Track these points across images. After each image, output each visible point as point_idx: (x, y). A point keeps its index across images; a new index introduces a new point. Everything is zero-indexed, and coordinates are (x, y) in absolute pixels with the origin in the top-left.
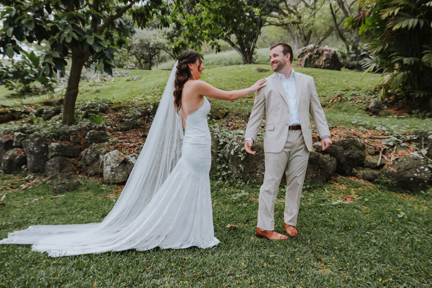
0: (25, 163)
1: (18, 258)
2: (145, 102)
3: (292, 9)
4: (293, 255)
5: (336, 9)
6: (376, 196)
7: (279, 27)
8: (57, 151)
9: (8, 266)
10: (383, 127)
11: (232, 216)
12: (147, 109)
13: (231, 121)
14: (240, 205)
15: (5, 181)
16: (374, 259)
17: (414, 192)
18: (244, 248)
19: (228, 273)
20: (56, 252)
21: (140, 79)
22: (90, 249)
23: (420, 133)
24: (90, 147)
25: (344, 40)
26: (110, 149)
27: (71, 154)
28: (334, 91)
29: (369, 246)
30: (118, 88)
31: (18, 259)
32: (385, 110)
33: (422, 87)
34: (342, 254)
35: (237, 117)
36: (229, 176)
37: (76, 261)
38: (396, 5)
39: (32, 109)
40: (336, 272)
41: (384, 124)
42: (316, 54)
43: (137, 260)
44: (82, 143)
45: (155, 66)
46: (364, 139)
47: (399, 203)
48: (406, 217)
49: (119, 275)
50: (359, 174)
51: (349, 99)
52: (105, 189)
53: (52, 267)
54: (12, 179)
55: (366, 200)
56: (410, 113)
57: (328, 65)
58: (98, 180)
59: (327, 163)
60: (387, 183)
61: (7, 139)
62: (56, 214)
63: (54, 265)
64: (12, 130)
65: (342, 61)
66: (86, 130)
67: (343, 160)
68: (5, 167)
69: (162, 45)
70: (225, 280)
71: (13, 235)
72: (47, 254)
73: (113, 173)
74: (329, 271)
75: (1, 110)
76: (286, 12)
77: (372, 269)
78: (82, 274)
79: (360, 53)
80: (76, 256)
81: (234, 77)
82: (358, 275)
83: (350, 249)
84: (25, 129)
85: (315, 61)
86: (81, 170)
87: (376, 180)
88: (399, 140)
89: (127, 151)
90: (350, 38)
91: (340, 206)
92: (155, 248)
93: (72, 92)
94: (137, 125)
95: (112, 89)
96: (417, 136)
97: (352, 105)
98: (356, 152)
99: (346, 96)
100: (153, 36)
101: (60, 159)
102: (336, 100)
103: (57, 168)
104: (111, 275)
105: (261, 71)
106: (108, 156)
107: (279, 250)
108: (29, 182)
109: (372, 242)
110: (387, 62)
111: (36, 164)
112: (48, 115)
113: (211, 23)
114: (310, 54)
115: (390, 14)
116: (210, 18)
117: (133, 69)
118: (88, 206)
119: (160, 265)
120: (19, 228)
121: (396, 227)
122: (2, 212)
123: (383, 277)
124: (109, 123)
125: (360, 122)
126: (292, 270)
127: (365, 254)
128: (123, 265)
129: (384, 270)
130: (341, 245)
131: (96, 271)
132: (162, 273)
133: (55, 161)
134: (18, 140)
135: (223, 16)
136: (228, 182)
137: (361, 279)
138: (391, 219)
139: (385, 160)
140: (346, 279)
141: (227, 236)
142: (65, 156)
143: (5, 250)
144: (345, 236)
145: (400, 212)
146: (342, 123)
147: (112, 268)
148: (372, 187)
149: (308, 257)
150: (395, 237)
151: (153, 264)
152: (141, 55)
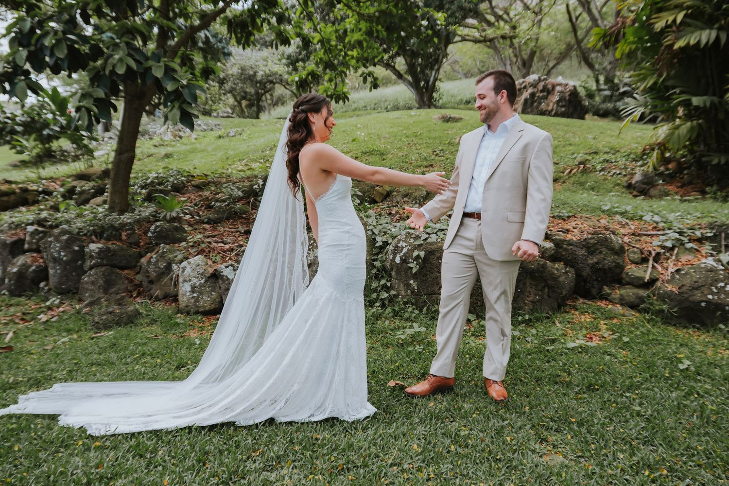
0: (46, 278)
1: (35, 436)
2: (249, 173)
3: (501, 13)
4: (499, 432)
5: (578, 13)
6: (643, 333)
7: (478, 45)
8: (99, 258)
9: (20, 450)
10: (655, 216)
11: (398, 367)
12: (252, 186)
13: (396, 206)
14: (411, 349)
15: (12, 309)
16: (637, 439)
17: (707, 326)
18: (417, 420)
19: (390, 461)
20: (100, 426)
21: (240, 134)
22: (156, 422)
23: (718, 226)
24: (155, 251)
25: (591, 66)
26: (190, 254)
27: (124, 263)
28: (573, 154)
29: (628, 416)
30: (203, 151)
31: (35, 439)
32: (659, 187)
33: (723, 147)
34: (584, 430)
35: (406, 199)
36: (392, 300)
37: (133, 442)
38: (679, 7)
39: (57, 187)
40: (571, 460)
41: (656, 211)
42: (541, 91)
43: (236, 441)
44: (142, 244)
45: (267, 112)
46: (622, 236)
47: (681, 345)
48: (693, 369)
49: (207, 466)
50: (613, 296)
51: (599, 167)
52: (182, 321)
53: (93, 452)
54: (23, 305)
55: (626, 339)
56: (703, 193)
57: (563, 109)
58: (169, 307)
59: (559, 277)
60: (662, 311)
61: (15, 238)
62: (99, 365)
63: (97, 448)
64: (23, 223)
65: (587, 104)
66: (149, 222)
67: (586, 272)
68: (11, 285)
69: (277, 76)
70: (385, 473)
71: (27, 400)
73: (195, 295)
74: (560, 458)
75: (5, 188)
76: (491, 18)
77: (632, 454)
78: (144, 464)
79: (618, 89)
80: (133, 434)
81: (402, 131)
82: (610, 464)
83: (596, 422)
84: (45, 220)
85: (540, 104)
86: (140, 290)
87: (642, 306)
88: (682, 238)
89: (218, 258)
90: (600, 64)
91: (580, 350)
92: (266, 421)
93: (125, 156)
94: (236, 213)
95: (193, 151)
96: (714, 231)
97: (603, 178)
98: (609, 259)
99: (593, 162)
100: (262, 61)
101: (104, 272)
102: (575, 170)
103: (100, 286)
104: (194, 466)
105: (447, 120)
106: (186, 265)
107: (476, 423)
108: (53, 310)
109: (634, 410)
110: (663, 105)
111: (64, 279)
112: (83, 197)
113: (362, 38)
114: (532, 90)
115: (669, 22)
116: (360, 30)
117: (228, 117)
118: (154, 350)
119: (276, 449)
120: (37, 387)
121: (676, 386)
122: (8, 360)
123: (651, 469)
124: (187, 209)
125: (617, 208)
126: (498, 457)
127: (622, 430)
128: (213, 448)
129: (653, 456)
130: (581, 415)
131: (167, 458)
132: (279, 462)
133: (96, 274)
134: (33, 239)
135: (383, 27)
136: (390, 310)
137: (614, 472)
138: (667, 372)
139: (659, 272)
140: (590, 472)
141: (389, 400)
142: (114, 266)
143: (14, 423)
144: (588, 401)
145: (683, 361)
146: (585, 208)
147: (194, 454)
148: (636, 317)
149: (524, 435)
150: (673, 401)
151: (263, 446)
152: (243, 94)
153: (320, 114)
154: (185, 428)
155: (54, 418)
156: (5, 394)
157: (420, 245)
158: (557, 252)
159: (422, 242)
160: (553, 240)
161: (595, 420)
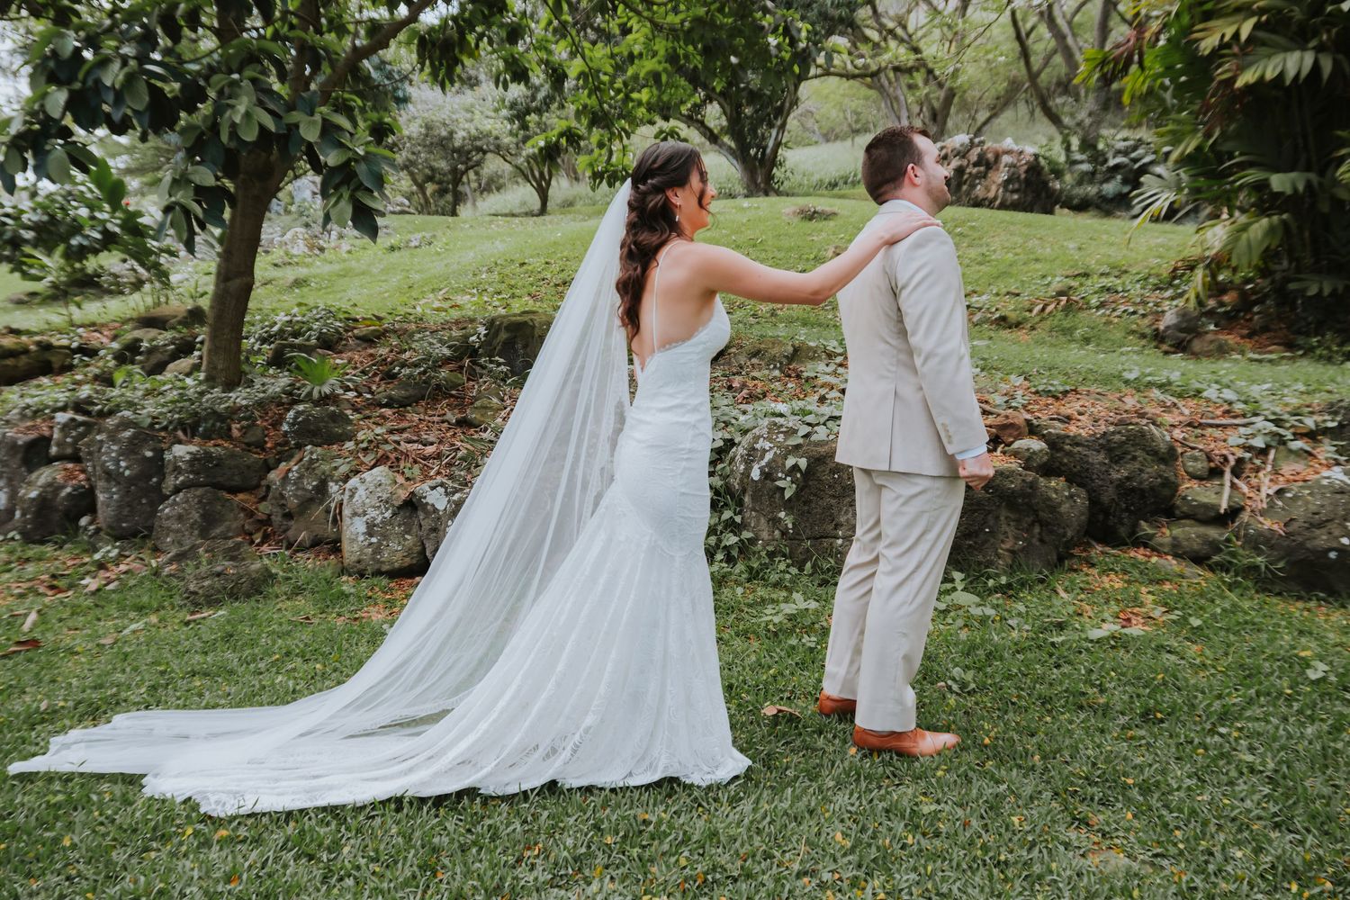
0: (92, 509)
1: (102, 819)
2: (455, 314)
3: (891, 25)
4: (994, 806)
5: (1029, 26)
6: (1224, 610)
7: (851, 82)
8: (191, 472)
9: (74, 846)
10: (1225, 390)
11: (774, 677)
12: (466, 337)
13: (739, 373)
14: (793, 641)
15: (30, 568)
16: (1260, 818)
17: (1340, 595)
18: (832, 784)
19: (796, 867)
20: (224, 797)
21: (430, 243)
22: (331, 788)
23: (1345, 408)
24: (297, 457)
25: (1055, 119)
26: (362, 463)
27: (237, 481)
28: (1044, 277)
29: (1234, 774)
30: (363, 273)
31: (102, 824)
32: (1210, 337)
33: (1325, 262)
34: (1154, 801)
35: (755, 361)
36: (744, 548)
37: (291, 828)
38: (1243, 11)
39: (105, 340)
40: (1143, 862)
41: (1225, 381)
42: (975, 165)
43: (490, 826)
44: (269, 445)
45: (469, 204)
46: (1169, 427)
47: (1301, 633)
48: (1333, 678)
49: (440, 876)
50: (1158, 539)
51: (1094, 301)
52: (353, 590)
53: (216, 848)
54: (48, 560)
55: (1196, 622)
56: (1290, 346)
57: (1016, 197)
58: (326, 563)
59: (1060, 504)
60: (1256, 568)
61: (33, 435)
62: (206, 675)
63: (222, 843)
64: (47, 407)
65: (1058, 186)
66: (280, 404)
67: (1109, 495)
68: (25, 522)
69: (491, 139)
70: (790, 892)
71: (66, 746)
72: (196, 807)
73: (374, 540)
74: (1121, 860)
75: (9, 342)
76: (874, 35)
77: (1258, 850)
78: (318, 873)
79: (1106, 161)
80: (289, 814)
81: (727, 236)
82: (1220, 871)
83: (1175, 786)
84: (89, 401)
85: (973, 186)
86: (266, 530)
87: (1216, 558)
88: (1281, 431)
89: (415, 472)
90: (1072, 115)
91: (1112, 643)
92: (543, 786)
93: (236, 283)
94: (438, 387)
95: (344, 274)
96: (1339, 418)
97: (1104, 320)
98: (1149, 470)
99: (1082, 292)
100: (464, 113)
101: (201, 497)
102: (1052, 306)
103: (193, 524)
104: (414, 877)
105: (811, 216)
106: (358, 485)
107: (946, 789)
108: (107, 569)
109: (1240, 761)
110: (1210, 187)
111: (126, 512)
112: (154, 359)
113: (660, 68)
114: (959, 163)
115: (1227, 38)
116: (655, 54)
117: (402, 212)
118: (306, 645)
119: (570, 842)
120: (94, 719)
121: (1309, 712)
122: (32, 666)
123: (1300, 879)
124: (349, 380)
125: (1149, 375)
126: (1002, 858)
127: (1227, 802)
128: (446, 840)
129: (1298, 854)
130: (1142, 771)
131: (362, 862)
132: (580, 869)
133: (187, 502)
134: (66, 437)
135: (695, 48)
136: (743, 568)
137: (1233, 887)
138: (1285, 685)
139: (1244, 494)
140: (1184, 886)
141: (770, 742)
142: (218, 486)
143: (59, 791)
144: (1148, 744)
145: (1313, 663)
146: (1090, 377)
147: (413, 851)
148: (1206, 580)
149: (1044, 810)
150: (1310, 743)
151: (543, 837)
152: (427, 171)
153: (687, 187)
154: (389, 800)
155: (133, 781)
156: (33, 734)
157: (798, 447)
158: (1052, 458)
159: (801, 441)
160: (1044, 436)
161: (1170, 781)
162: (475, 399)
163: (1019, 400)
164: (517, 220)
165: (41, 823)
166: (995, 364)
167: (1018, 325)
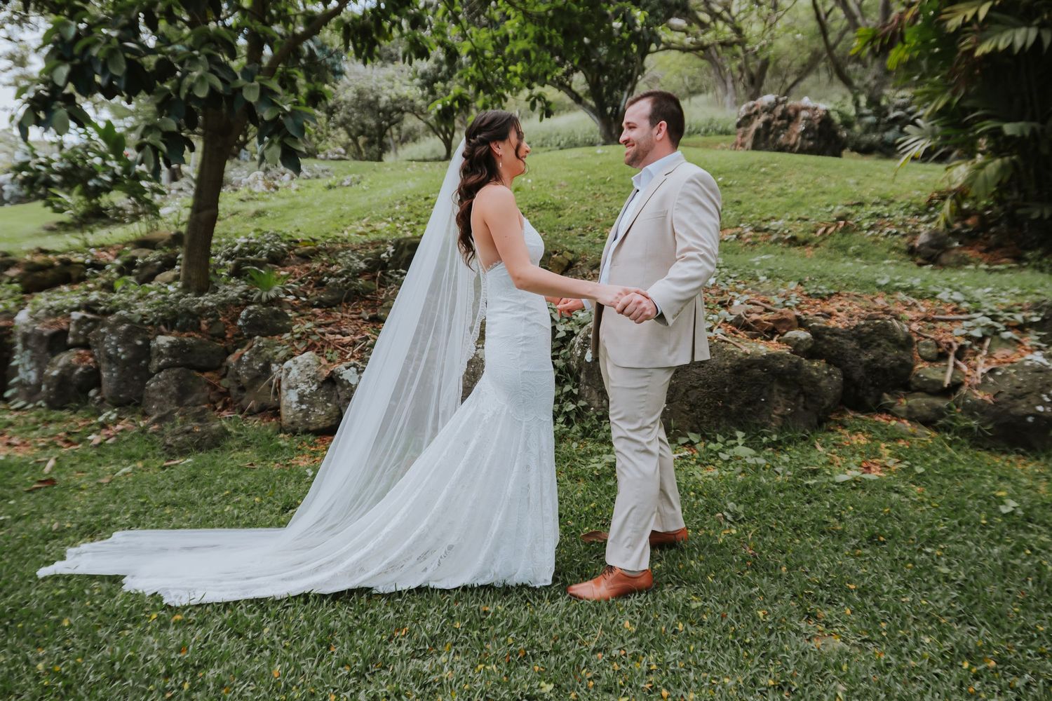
0: (97, 383)
1: (92, 607)
2: (373, 237)
3: (718, 9)
4: (746, 604)
5: (828, 8)
6: (943, 461)
7: (687, 55)
8: (170, 356)
9: (71, 626)
10: (955, 293)
11: (594, 509)
12: (379, 254)
14: (611, 483)
15: (52, 427)
16: (947, 615)
17: (1036, 450)
19: (593, 645)
20: (181, 593)
21: (358, 183)
22: (258, 586)
23: (1048, 307)
24: (248, 346)
25: (847, 82)
26: (296, 349)
27: (204, 363)
28: (828, 206)
29: (932, 582)
30: (307, 206)
31: (92, 610)
32: (955, 252)
33: (1046, 193)
34: (868, 602)
36: (580, 413)
37: (227, 615)
39: (110, 258)
40: (854, 645)
41: (956, 286)
42: (780, 118)
43: (371, 614)
44: (228, 336)
45: (392, 152)
46: (909, 321)
47: (1001, 478)
48: (1020, 512)
49: (333, 649)
50: (898, 407)
51: (866, 224)
52: (287, 444)
53: (172, 628)
54: (65, 422)
55: (919, 470)
56: (1019, 259)
57: (811, 143)
58: (268, 424)
59: (820, 380)
60: (970, 429)
61: (55, 329)
62: (174, 505)
63: (178, 624)
64: (65, 307)
65: (845, 134)
66: (238, 305)
67: (858, 373)
68: (50, 393)
69: (408, 102)
70: (586, 663)
71: (78, 554)
72: (160, 599)
73: (304, 407)
74: (838, 643)
75: (39, 259)
76: (705, 17)
77: (943, 638)
78: (244, 646)
79: (887, 114)
80: (227, 604)
81: (584, 176)
82: (911, 652)
83: (886, 590)
84: (96, 303)
85: (778, 136)
86: (226, 400)
87: (941, 422)
88: (996, 324)
89: (335, 356)
90: (861, 79)
91: (854, 485)
93: (204, 215)
94: (357, 292)
95: (294, 207)
96: (1042, 314)
97: (873, 239)
98: (891, 354)
99: (857, 218)
100: (386, 82)
101: (178, 375)
102: (833, 229)
103: (171, 395)
104: (314, 650)
106: (292, 366)
107: (712, 591)
108: (108, 429)
109: (939, 572)
110: (957, 136)
111: (122, 386)
112: (148, 271)
113: (529, 47)
114: (767, 117)
115: (968, 19)
116: (526, 36)
117: (340, 159)
118: (249, 484)
119: (429, 626)
120: (91, 537)
121: (998, 537)
122: (49, 498)
123: (972, 659)
124: (290, 287)
125: (898, 281)
126: (748, 641)
127: (924, 602)
128: (339, 624)
129: (973, 640)
130: (863, 580)
131: (276, 638)
132: (434, 646)
133: (167, 378)
134: (80, 329)
135: (558, 32)
136: (578, 428)
137: (918, 664)
138: (983, 517)
139: (964, 373)
140: (882, 663)
141: (585, 556)
142: (191, 367)
143: (62, 587)
144: (871, 559)
145: (1006, 501)
146: (852, 283)
147: (313, 632)
148: (932, 438)
149: (783, 608)
150: (995, 560)
151: (410, 622)
152: (360, 127)
153: (507, 141)
154: (300, 596)
156: (47, 547)
158: (815, 344)
160: (810, 328)
161: (884, 587)
162: (383, 301)
163: (794, 301)
164: (427, 164)
165: (48, 609)
166: (779, 274)
167: (805, 243)
